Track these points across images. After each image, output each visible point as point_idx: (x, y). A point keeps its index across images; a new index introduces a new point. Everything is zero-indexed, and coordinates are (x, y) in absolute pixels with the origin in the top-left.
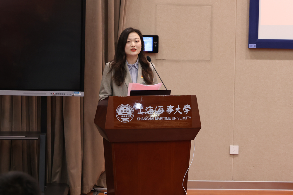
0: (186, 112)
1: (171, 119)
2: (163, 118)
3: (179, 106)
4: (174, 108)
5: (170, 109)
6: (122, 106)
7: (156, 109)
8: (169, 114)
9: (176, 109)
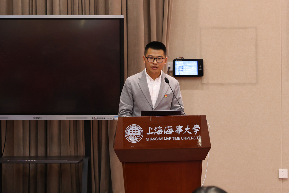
0: (196, 132)
1: (180, 139)
2: (173, 138)
3: (188, 126)
4: (183, 129)
5: (179, 129)
6: (131, 127)
7: (165, 129)
8: (178, 134)
9: (185, 129)
